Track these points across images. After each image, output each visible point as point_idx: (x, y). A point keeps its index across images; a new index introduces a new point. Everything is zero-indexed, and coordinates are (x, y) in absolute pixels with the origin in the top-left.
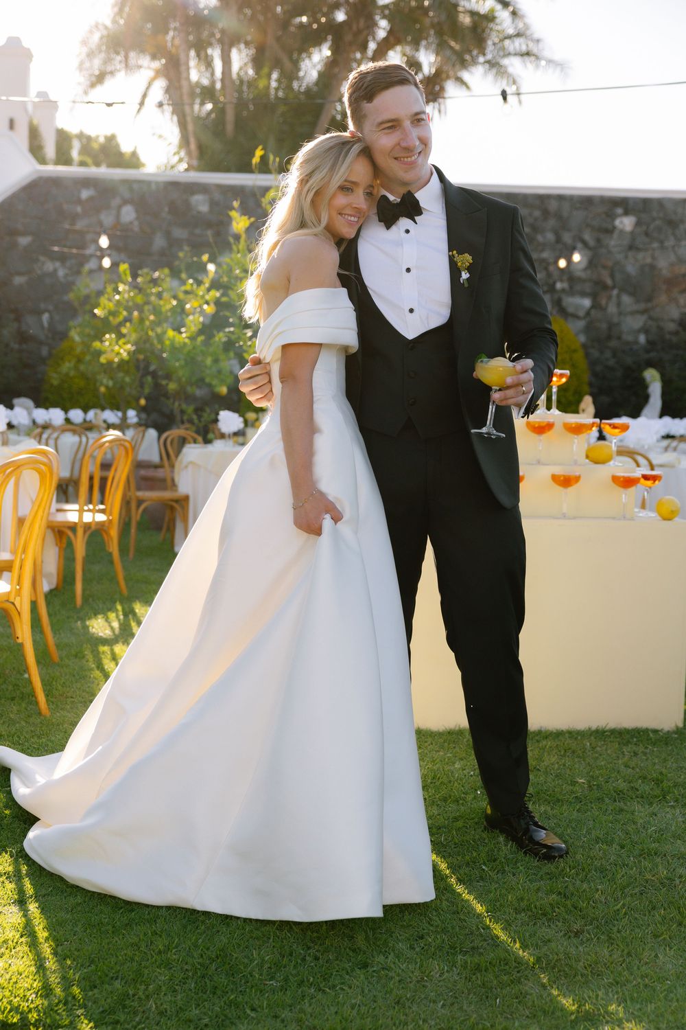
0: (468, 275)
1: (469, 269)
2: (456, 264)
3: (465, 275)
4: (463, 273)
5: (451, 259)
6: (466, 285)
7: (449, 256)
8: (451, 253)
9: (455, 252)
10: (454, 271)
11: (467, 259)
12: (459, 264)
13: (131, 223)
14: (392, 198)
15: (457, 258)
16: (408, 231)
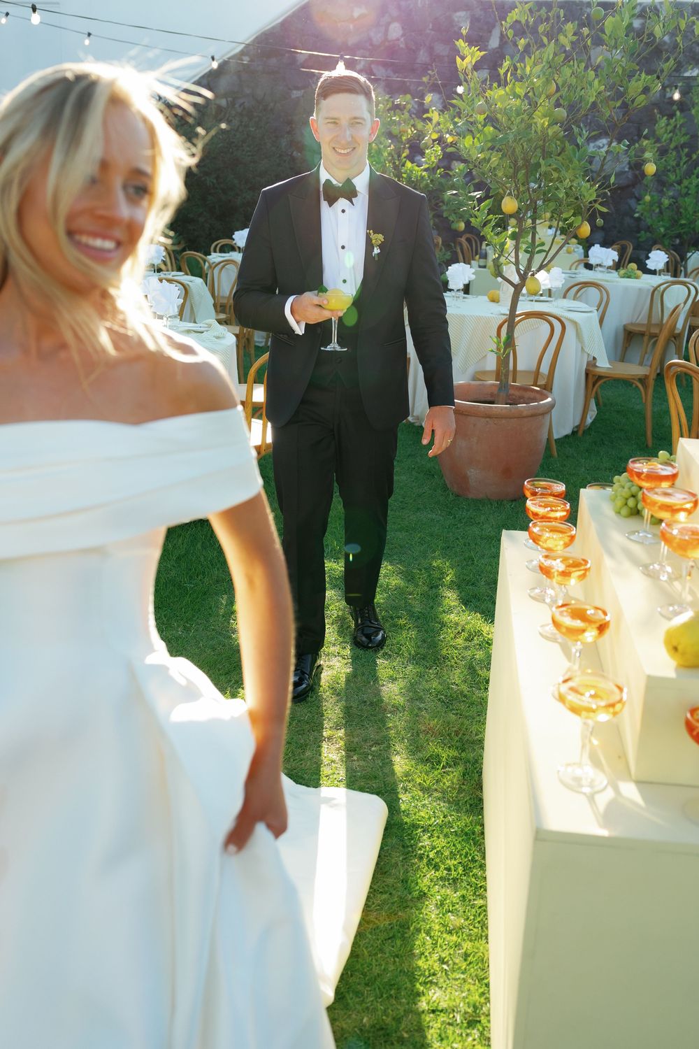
0: (379, 251)
1: (380, 246)
2: (371, 240)
3: (376, 251)
4: (375, 248)
5: (368, 236)
6: (376, 259)
7: (367, 233)
8: (368, 231)
9: (371, 231)
10: (369, 245)
11: (378, 238)
12: (373, 241)
13: (398, 40)
14: (334, 182)
15: (373, 236)
16: (343, 211)
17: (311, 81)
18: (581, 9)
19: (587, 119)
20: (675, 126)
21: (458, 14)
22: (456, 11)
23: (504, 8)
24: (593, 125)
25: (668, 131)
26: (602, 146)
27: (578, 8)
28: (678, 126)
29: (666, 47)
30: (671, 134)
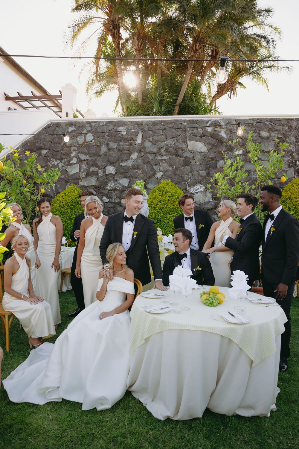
0: (136, 237)
1: (136, 235)
3: (135, 237)
6: (135, 239)
10: (133, 235)
11: (136, 233)
13: (91, 141)
14: (128, 216)
15: (134, 232)
16: (129, 224)
17: (49, 163)
18: (181, 124)
19: (189, 176)
20: (237, 167)
21: (120, 128)
22: (119, 127)
23: (143, 124)
24: (192, 179)
25: (233, 170)
26: (197, 189)
27: (180, 123)
28: (239, 167)
29: (225, 140)
30: (235, 172)
